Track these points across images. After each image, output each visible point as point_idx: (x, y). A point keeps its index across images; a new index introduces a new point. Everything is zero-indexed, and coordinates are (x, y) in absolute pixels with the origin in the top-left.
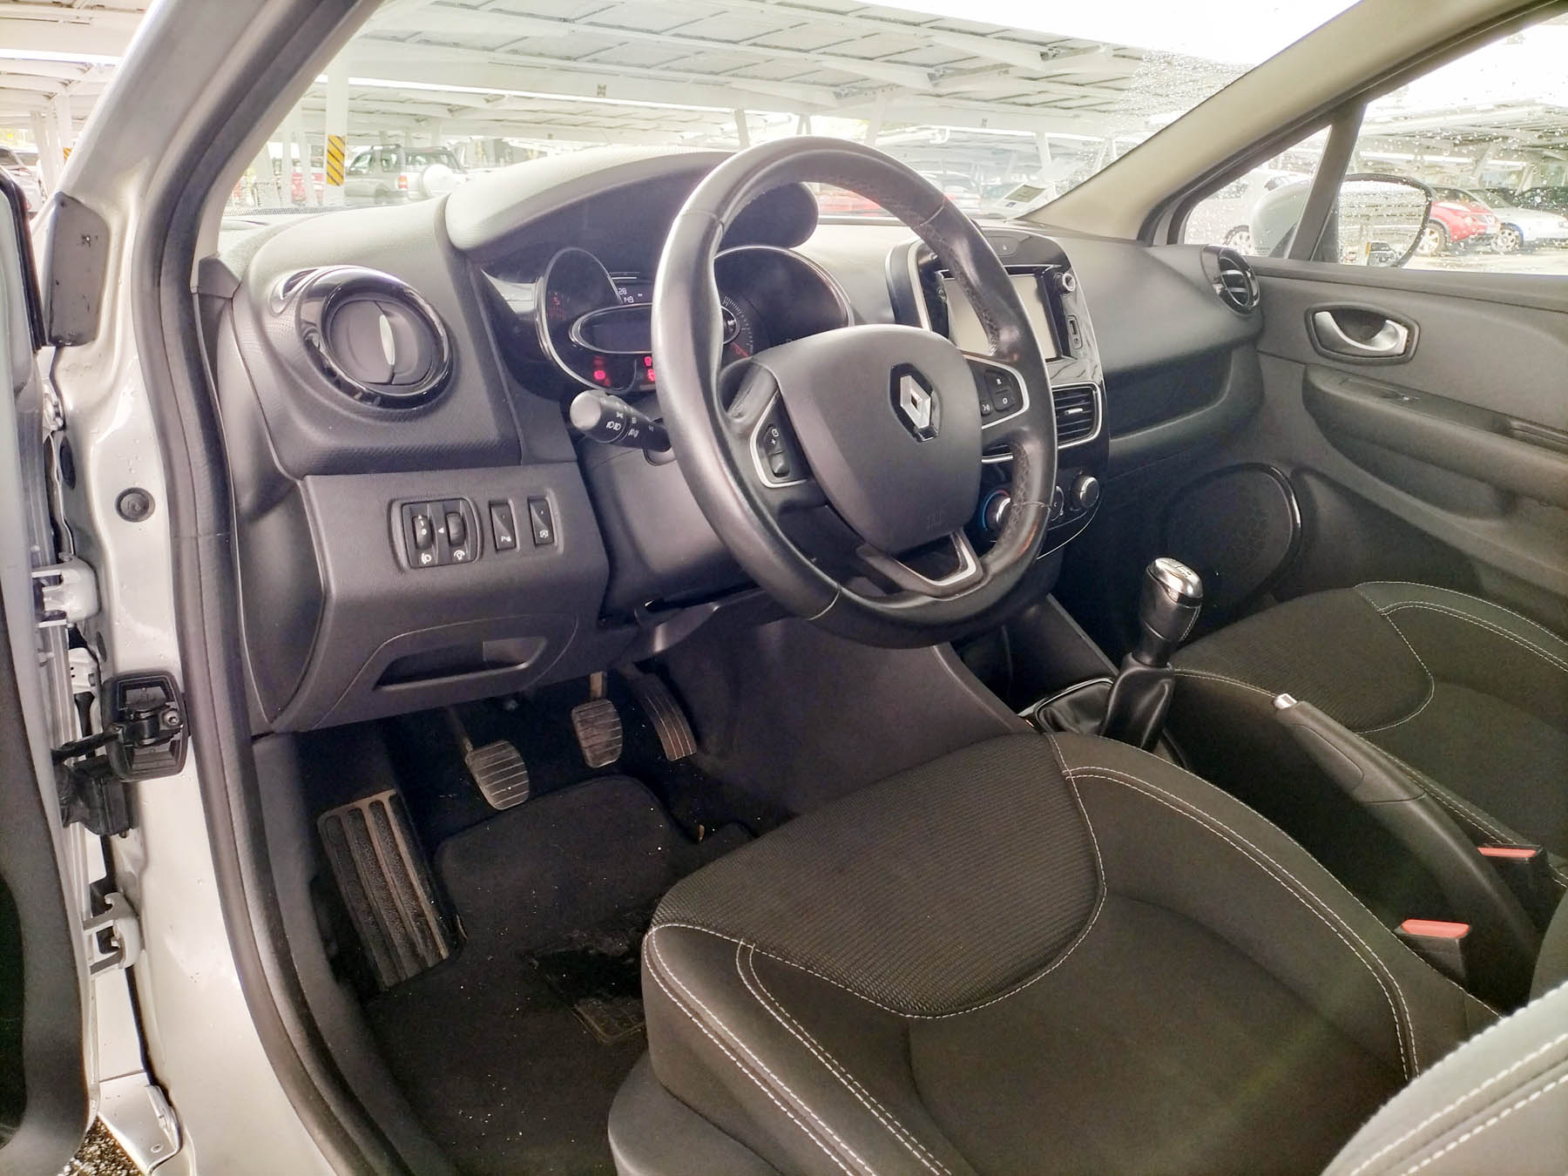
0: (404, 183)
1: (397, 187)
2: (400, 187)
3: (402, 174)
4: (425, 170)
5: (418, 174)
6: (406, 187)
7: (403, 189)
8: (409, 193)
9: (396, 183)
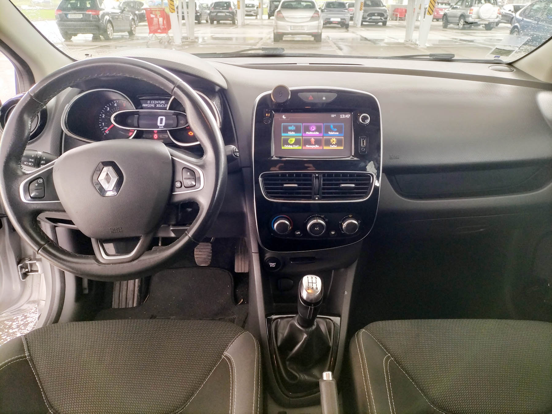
0: (471, 12)
1: (468, 13)
2: (470, 13)
3: (472, 8)
4: (481, 6)
5: (479, 8)
6: (472, 13)
7: (471, 14)
8: (472, 16)
9: (469, 12)
